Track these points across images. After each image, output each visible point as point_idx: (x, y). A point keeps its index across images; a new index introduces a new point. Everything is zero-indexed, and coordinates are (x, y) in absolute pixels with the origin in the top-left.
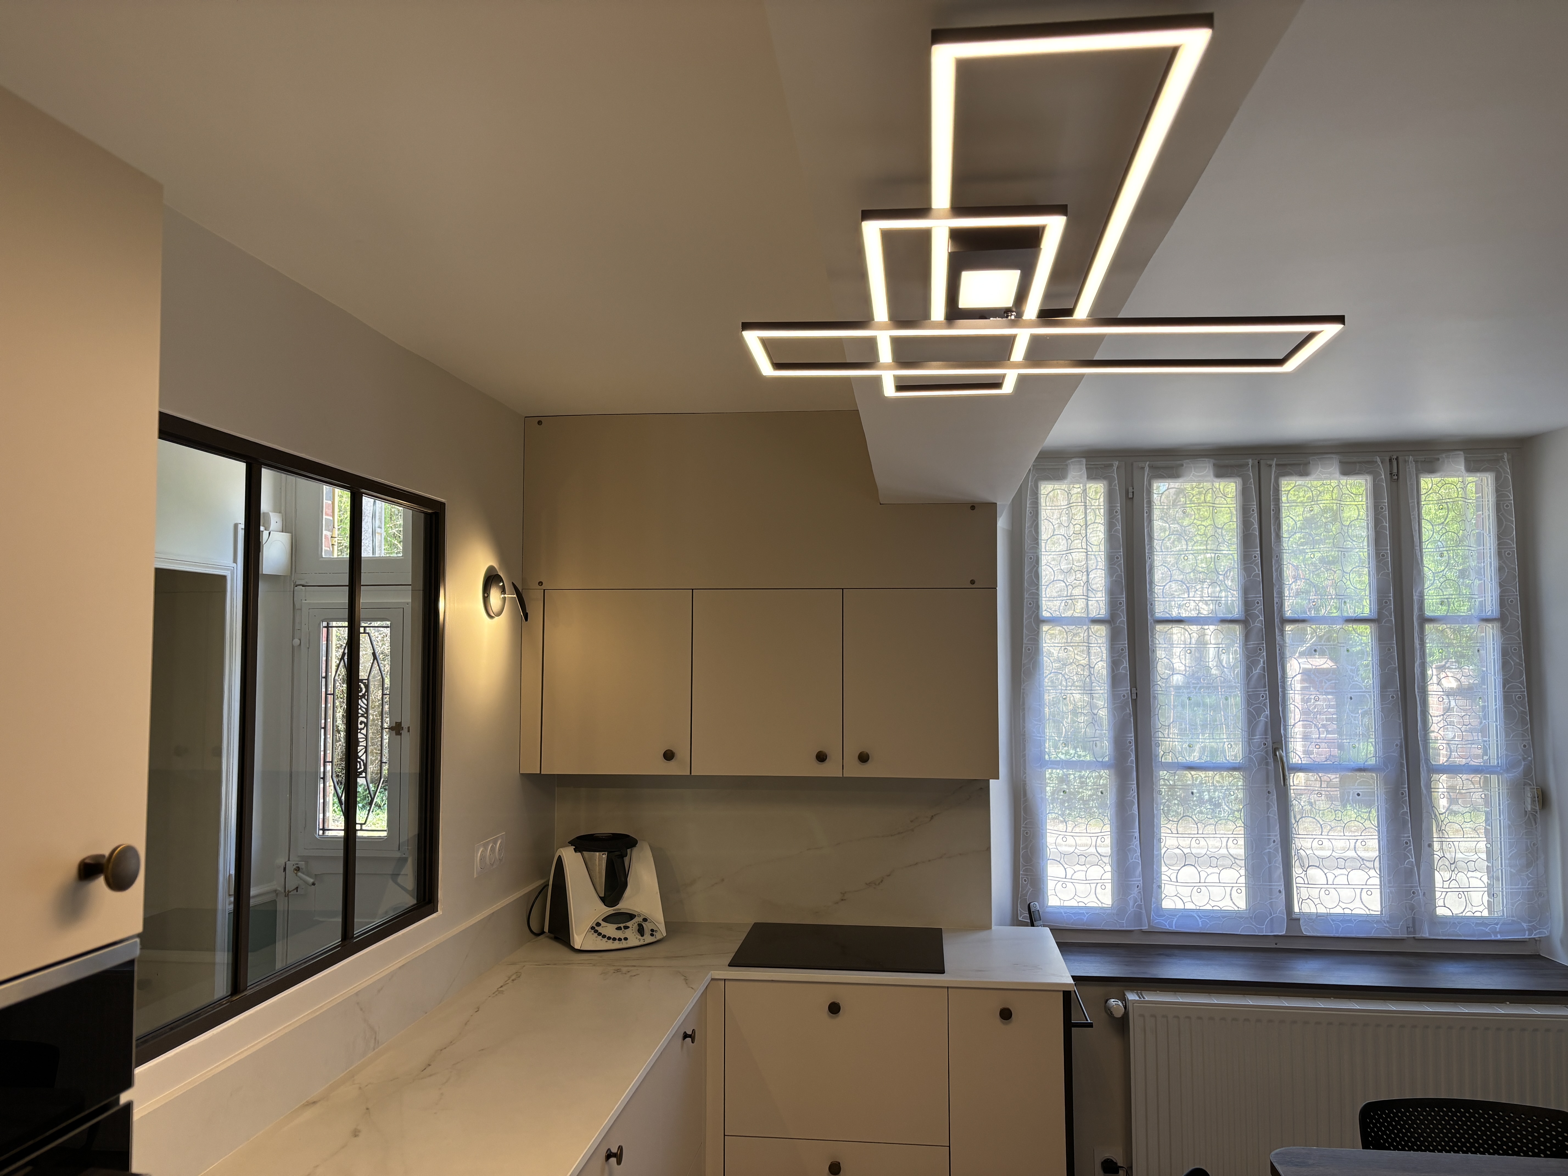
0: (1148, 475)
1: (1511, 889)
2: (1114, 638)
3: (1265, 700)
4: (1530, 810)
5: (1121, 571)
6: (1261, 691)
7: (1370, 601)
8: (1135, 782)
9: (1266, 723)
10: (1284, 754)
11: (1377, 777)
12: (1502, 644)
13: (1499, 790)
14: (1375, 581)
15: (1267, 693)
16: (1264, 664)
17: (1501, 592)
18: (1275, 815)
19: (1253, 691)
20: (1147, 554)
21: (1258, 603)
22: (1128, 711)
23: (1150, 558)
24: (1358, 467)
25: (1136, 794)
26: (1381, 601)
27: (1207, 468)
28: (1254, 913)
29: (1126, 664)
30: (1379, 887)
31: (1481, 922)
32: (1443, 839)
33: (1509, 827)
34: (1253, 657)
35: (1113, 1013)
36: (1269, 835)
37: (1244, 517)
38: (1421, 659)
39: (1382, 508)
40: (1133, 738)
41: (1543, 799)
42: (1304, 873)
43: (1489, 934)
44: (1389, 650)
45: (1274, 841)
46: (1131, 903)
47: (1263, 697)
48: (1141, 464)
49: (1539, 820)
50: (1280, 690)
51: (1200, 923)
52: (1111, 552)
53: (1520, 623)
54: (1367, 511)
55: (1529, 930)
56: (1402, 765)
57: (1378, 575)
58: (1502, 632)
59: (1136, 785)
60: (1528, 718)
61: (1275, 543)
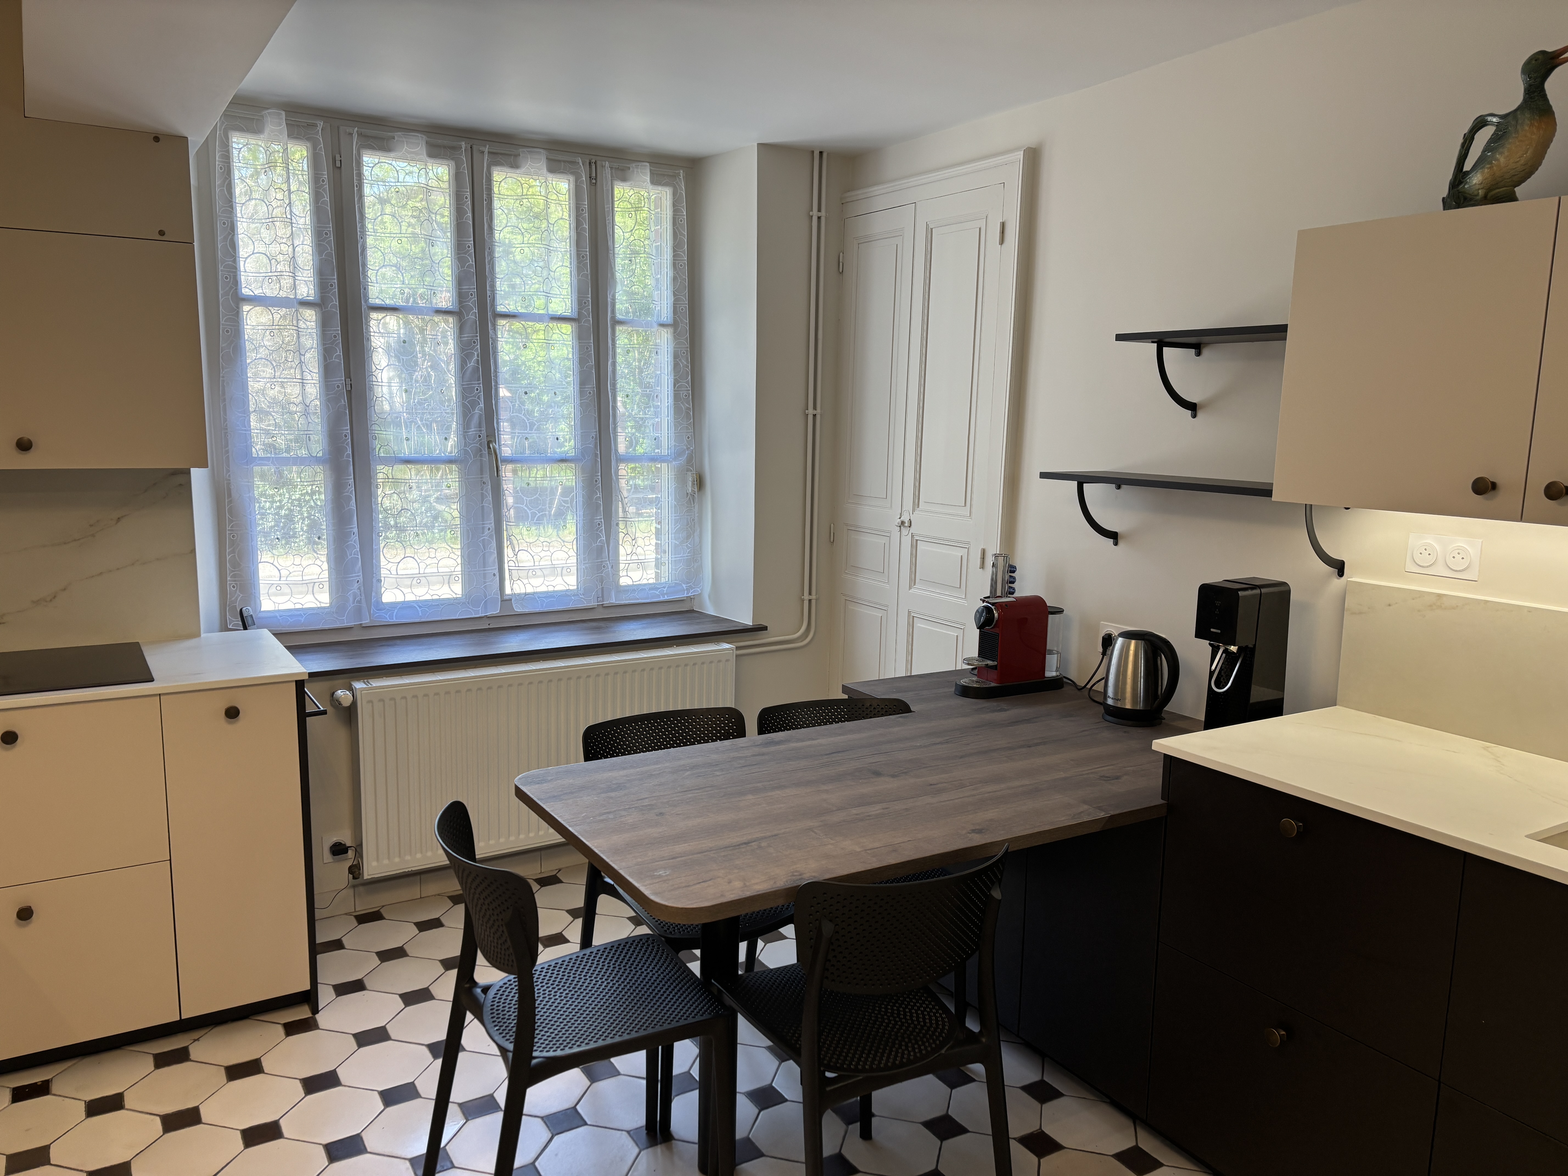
0: (357, 143)
1: (675, 558)
2: (324, 324)
3: (479, 393)
4: (690, 491)
5: (331, 248)
6: (475, 384)
7: (572, 300)
8: (352, 477)
9: (480, 415)
10: (497, 447)
11: (576, 468)
12: (674, 348)
13: (668, 475)
14: (576, 281)
15: (481, 385)
16: (478, 357)
17: (675, 301)
18: (490, 504)
19: (467, 384)
20: (359, 233)
21: (472, 294)
22: (343, 403)
23: (362, 238)
24: (563, 165)
25: (353, 488)
26: (581, 303)
27: (419, 145)
28: (469, 598)
29: (339, 352)
30: (575, 564)
31: (652, 587)
32: (627, 519)
33: (675, 506)
34: (468, 350)
35: (342, 703)
36: (483, 524)
37: (457, 204)
38: (612, 359)
39: (582, 210)
40: (349, 431)
41: (700, 483)
42: (515, 556)
43: (658, 596)
44: (587, 348)
45: (489, 529)
46: (351, 599)
47: (477, 390)
48: (349, 130)
49: (696, 500)
50: (493, 384)
51: (420, 613)
52: (319, 227)
53: (688, 329)
54: (570, 211)
55: (687, 589)
56: (596, 455)
57: (578, 275)
58: (674, 336)
59: (353, 480)
60: (691, 414)
61: (488, 234)
